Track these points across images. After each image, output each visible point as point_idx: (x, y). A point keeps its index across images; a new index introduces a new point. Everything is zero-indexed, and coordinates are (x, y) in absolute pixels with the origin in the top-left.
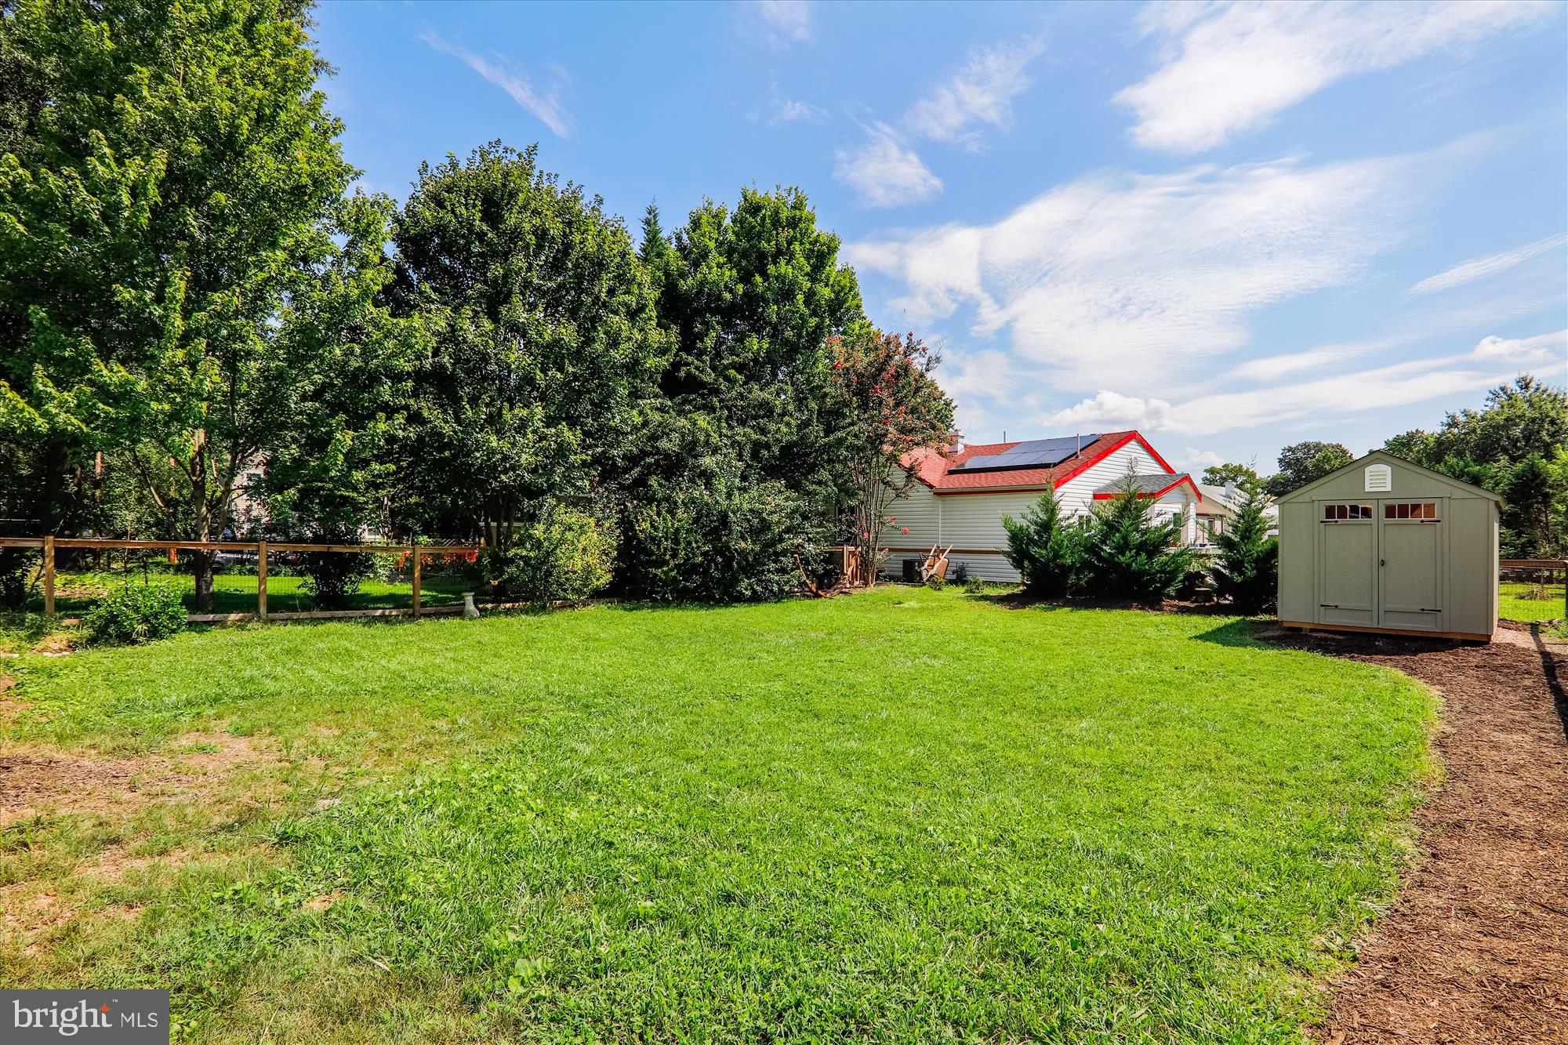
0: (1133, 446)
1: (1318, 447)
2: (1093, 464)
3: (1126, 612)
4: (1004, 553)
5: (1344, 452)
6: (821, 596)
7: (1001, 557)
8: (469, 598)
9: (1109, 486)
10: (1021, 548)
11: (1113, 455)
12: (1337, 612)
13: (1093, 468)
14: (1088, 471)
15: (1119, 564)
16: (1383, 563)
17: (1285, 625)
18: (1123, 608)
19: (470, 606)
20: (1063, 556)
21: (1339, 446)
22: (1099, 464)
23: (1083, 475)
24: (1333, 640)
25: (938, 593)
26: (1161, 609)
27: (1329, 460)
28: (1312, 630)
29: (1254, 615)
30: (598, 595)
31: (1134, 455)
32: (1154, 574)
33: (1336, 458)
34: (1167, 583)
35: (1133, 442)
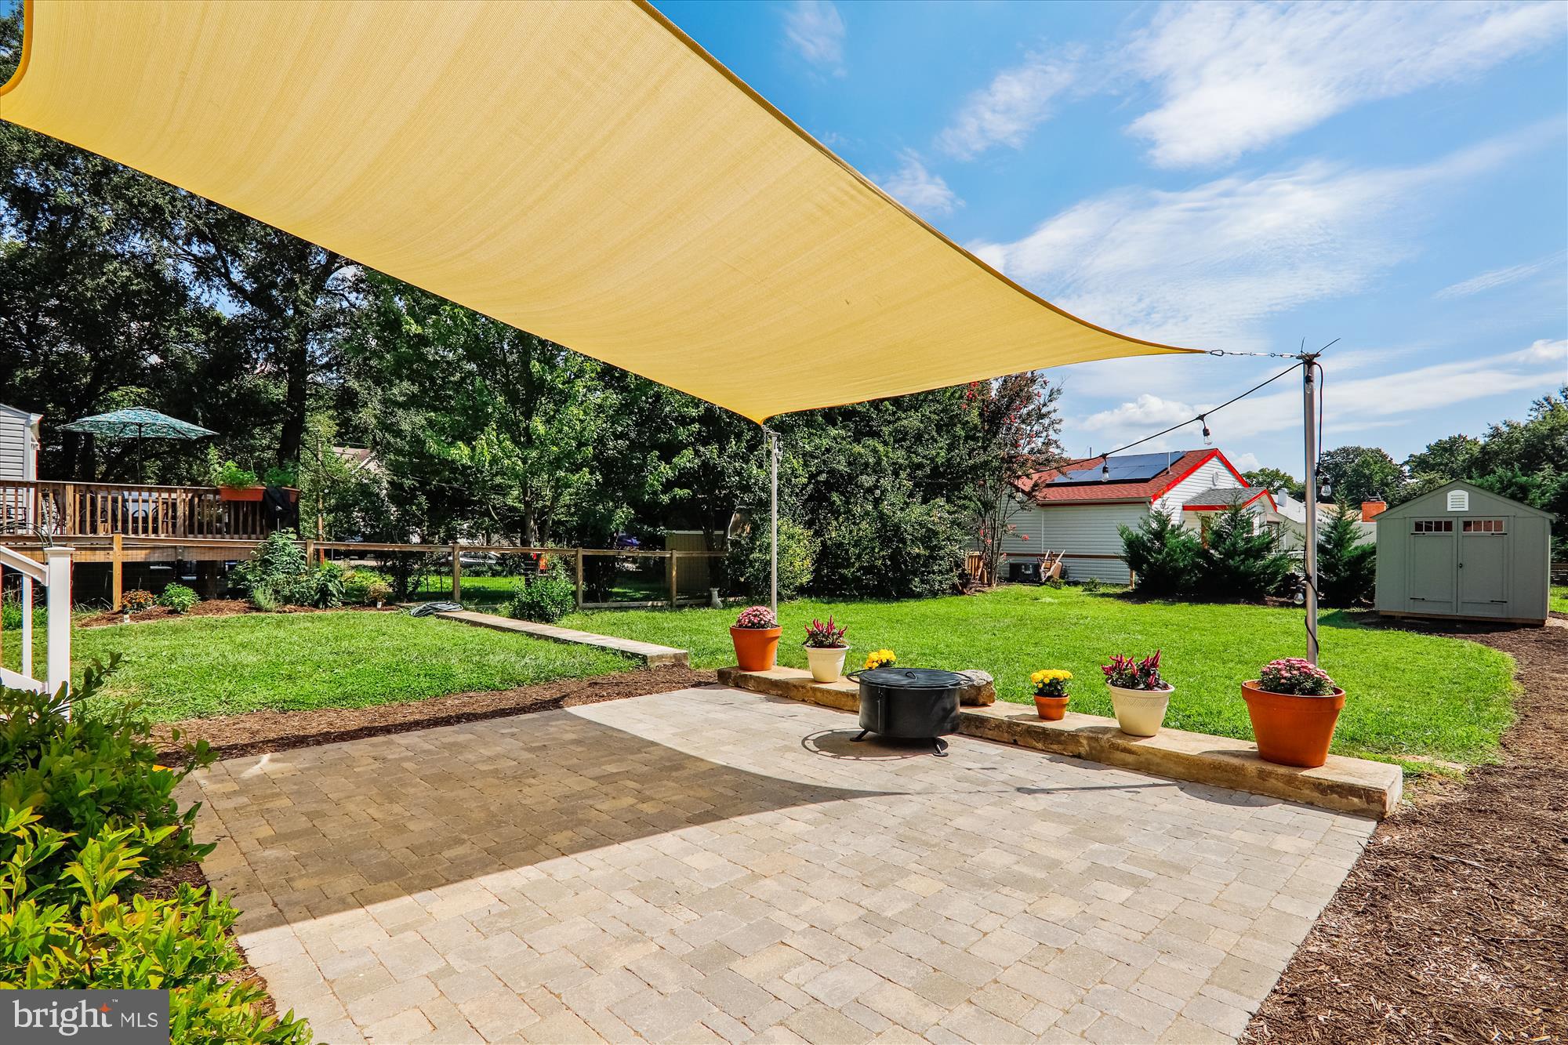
0: (1214, 464)
1: (1358, 452)
2: (1183, 478)
3: (1234, 606)
4: (1121, 557)
5: (1384, 457)
6: (964, 593)
7: (1119, 561)
8: (715, 593)
9: (1196, 498)
10: (1136, 553)
11: (1199, 470)
12: (1423, 603)
13: (1183, 482)
14: (1178, 486)
15: (1230, 567)
16: (1461, 566)
17: (1381, 613)
18: (1233, 603)
19: (717, 600)
20: (1176, 560)
21: (1378, 451)
22: (1187, 479)
23: (1174, 489)
24: (1423, 625)
25: (1058, 591)
26: (1265, 603)
27: (1368, 465)
28: (1403, 618)
29: (1348, 608)
30: (803, 591)
31: (1216, 470)
32: (1258, 575)
33: (1376, 463)
34: (1270, 582)
35: (1214, 459)
